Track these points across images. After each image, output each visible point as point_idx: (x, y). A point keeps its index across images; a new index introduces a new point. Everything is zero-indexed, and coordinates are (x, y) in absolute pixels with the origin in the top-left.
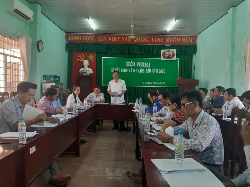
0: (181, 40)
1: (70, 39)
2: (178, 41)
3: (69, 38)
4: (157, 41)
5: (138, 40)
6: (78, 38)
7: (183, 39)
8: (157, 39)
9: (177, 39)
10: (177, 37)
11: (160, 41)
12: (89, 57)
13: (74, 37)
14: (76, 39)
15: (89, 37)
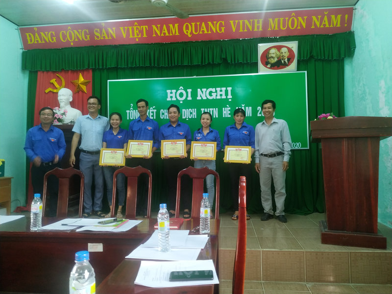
1: (31, 40)
2: (301, 25)
3: (28, 38)
4: (244, 28)
5: (196, 31)
6: (47, 37)
7: (314, 18)
8: (244, 23)
9: (298, 20)
10: (298, 14)
11: (253, 28)
12: (76, 81)
13: (40, 36)
14: (45, 40)
15: (74, 33)
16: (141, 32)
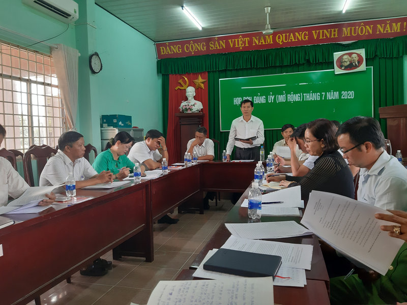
0: (375, 29)
1: (164, 52)
2: (368, 32)
3: (162, 50)
4: (323, 36)
6: (176, 50)
7: (379, 26)
8: (323, 32)
9: (366, 28)
10: (366, 24)
11: (331, 35)
12: (196, 81)
13: (170, 48)
14: (173, 51)
15: (195, 45)
16: (244, 42)
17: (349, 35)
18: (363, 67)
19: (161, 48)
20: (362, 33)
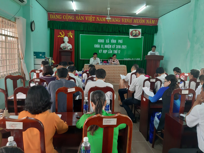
0: (146, 21)
1: (52, 17)
2: (143, 22)
3: (51, 16)
4: (126, 21)
5: (111, 21)
6: (58, 17)
13: (55, 16)
14: (57, 18)
15: (69, 16)
17: (136, 22)
18: (140, 37)
19: (51, 15)
20: (141, 22)
